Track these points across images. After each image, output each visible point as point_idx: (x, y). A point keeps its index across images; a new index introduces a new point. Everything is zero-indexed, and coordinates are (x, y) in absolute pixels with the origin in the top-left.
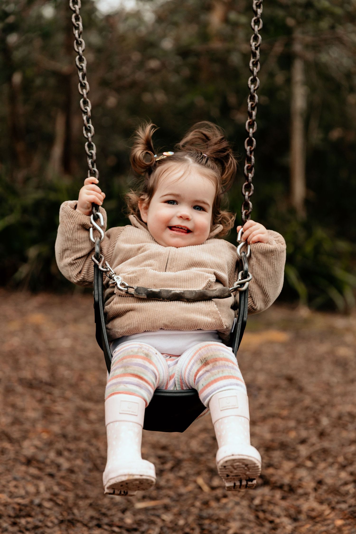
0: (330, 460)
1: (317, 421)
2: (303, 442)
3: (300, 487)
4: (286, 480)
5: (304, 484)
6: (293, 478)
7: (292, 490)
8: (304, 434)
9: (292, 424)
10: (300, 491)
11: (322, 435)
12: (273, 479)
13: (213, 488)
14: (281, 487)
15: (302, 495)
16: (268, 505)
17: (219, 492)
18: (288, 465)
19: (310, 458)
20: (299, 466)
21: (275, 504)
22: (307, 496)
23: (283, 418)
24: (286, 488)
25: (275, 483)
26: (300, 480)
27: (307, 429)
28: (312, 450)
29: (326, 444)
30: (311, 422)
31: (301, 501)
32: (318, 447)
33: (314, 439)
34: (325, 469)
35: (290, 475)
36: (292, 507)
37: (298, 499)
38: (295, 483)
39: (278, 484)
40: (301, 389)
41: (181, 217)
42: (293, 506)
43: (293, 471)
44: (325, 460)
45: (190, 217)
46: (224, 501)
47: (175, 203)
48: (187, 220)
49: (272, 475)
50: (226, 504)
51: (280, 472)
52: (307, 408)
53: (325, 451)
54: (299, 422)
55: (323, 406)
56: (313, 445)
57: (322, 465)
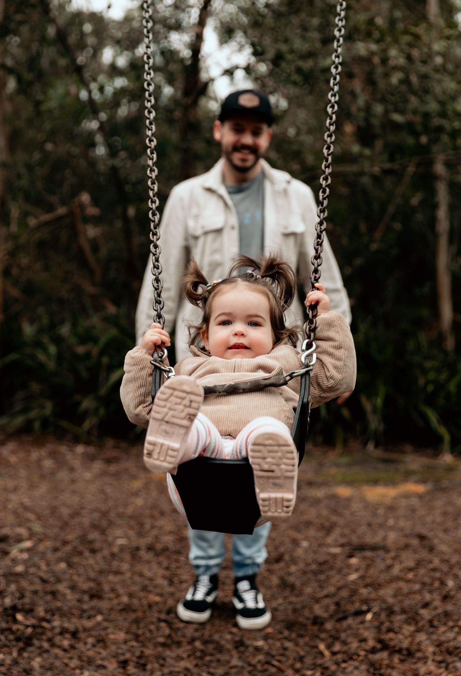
0: (451, 624)
1: (443, 583)
2: (426, 605)
3: (419, 650)
4: (405, 644)
5: (423, 647)
6: (411, 643)
7: (410, 654)
8: (428, 597)
9: (417, 587)
10: (419, 655)
11: (446, 598)
12: (392, 644)
13: (334, 654)
14: (400, 651)
15: (419, 659)
16: (386, 669)
17: (339, 657)
18: (408, 629)
19: (431, 622)
20: (418, 630)
21: (393, 668)
22: (425, 660)
23: (408, 581)
24: (405, 652)
25: (394, 647)
26: (419, 644)
27: (430, 592)
28: (434, 613)
29: (449, 607)
30: (437, 584)
31: (419, 665)
32: (440, 611)
33: (437, 603)
34: (444, 632)
35: (409, 640)
36: (409, 671)
37: (415, 663)
38: (414, 647)
39: (397, 648)
40: (431, 549)
41: (236, 334)
42: (411, 670)
43: (412, 635)
44: (445, 624)
45: (245, 333)
46: (344, 665)
47: (230, 323)
48: (242, 336)
49: (391, 639)
50: (345, 668)
51: (401, 637)
52: (434, 570)
53: (447, 614)
54: (424, 584)
55: (451, 567)
56: (436, 608)
57: (442, 629)
